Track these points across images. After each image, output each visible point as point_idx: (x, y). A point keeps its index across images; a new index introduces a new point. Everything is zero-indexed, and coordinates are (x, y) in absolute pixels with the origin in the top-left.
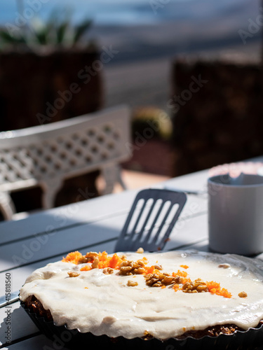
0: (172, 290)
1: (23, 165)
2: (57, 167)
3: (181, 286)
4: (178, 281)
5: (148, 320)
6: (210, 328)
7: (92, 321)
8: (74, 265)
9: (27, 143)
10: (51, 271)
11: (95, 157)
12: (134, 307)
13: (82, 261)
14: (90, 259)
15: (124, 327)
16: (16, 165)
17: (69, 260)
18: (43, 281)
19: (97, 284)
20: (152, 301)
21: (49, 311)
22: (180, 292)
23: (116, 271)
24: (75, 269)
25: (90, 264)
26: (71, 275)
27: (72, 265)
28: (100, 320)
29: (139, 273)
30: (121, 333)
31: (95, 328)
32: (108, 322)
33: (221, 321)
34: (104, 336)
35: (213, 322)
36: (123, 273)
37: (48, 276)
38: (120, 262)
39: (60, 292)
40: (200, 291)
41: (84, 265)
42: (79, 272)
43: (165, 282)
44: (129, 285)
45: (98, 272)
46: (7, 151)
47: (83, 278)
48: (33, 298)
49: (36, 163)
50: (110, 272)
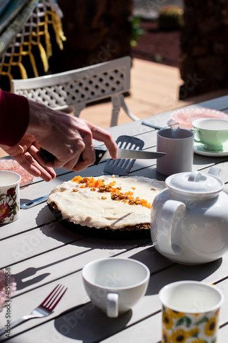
0: (123, 203)
1: (60, 96)
2: (83, 96)
3: (128, 200)
4: (127, 198)
5: (108, 219)
6: (137, 225)
7: (81, 218)
8: (77, 184)
9: (63, 81)
10: (64, 187)
11: (108, 90)
12: (103, 211)
13: (81, 182)
14: (85, 181)
15: (96, 222)
16: (56, 95)
17: (75, 180)
18: (59, 193)
19: (86, 197)
20: (112, 208)
21: (60, 211)
22: (127, 204)
23: (97, 189)
24: (77, 186)
25: (85, 184)
26: (74, 191)
27: (76, 183)
28: (85, 218)
29: (109, 191)
30: (94, 225)
31: (82, 222)
32: (88, 219)
33: (143, 222)
34: (86, 226)
35: (139, 222)
36: (101, 191)
37: (63, 190)
38: (100, 184)
39: (67, 200)
40: (137, 204)
41: (82, 184)
42: (79, 189)
43: (121, 198)
44: (102, 198)
45: (88, 189)
46: (50, 87)
47: (80, 193)
48: (54, 204)
49: (68, 94)
50: (94, 190)
